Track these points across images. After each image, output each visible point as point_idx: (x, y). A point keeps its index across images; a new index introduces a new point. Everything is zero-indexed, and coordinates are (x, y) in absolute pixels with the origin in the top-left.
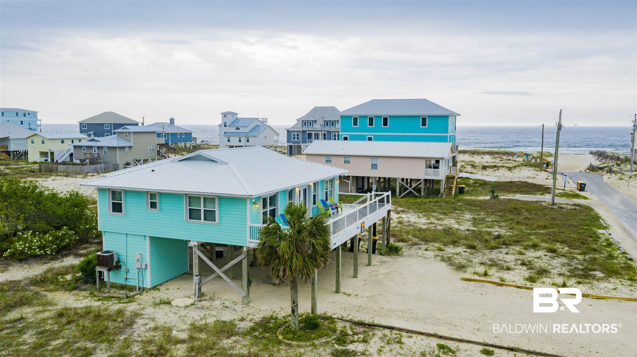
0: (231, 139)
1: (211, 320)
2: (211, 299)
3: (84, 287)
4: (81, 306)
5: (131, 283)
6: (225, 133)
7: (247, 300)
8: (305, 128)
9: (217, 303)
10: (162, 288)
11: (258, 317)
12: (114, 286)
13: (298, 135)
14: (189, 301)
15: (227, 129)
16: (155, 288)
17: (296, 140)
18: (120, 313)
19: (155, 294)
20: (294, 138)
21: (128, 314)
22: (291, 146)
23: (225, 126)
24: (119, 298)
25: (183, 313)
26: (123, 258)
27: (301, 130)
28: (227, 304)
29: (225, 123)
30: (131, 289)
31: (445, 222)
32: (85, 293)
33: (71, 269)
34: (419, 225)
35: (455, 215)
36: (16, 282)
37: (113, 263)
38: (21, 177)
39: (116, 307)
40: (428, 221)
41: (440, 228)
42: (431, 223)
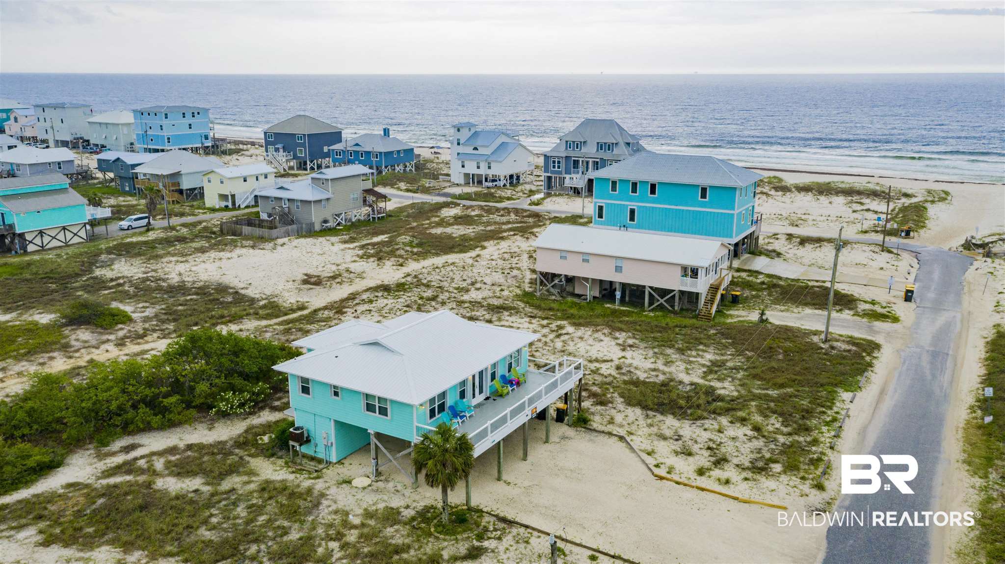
0: (466, 164)
1: (381, 506)
2: (387, 481)
3: (280, 454)
4: (279, 478)
5: (321, 455)
6: (458, 154)
7: (416, 485)
8: (571, 153)
9: (391, 485)
10: (347, 462)
11: (420, 505)
12: (304, 456)
13: (559, 162)
14: (366, 482)
15: (461, 149)
16: (340, 462)
17: (556, 169)
18: (309, 491)
19: (340, 469)
20: (554, 167)
21: (316, 493)
22: (549, 178)
23: (459, 144)
24: (310, 473)
25: (360, 496)
26: (312, 434)
27: (564, 155)
28: (399, 488)
29: (458, 140)
30: (320, 461)
31: (672, 369)
32: (281, 462)
33: (267, 427)
34: (638, 373)
35: (694, 353)
36: (223, 443)
37: (303, 438)
38: (202, 250)
39: (307, 484)
40: (652, 366)
41: (662, 377)
42: (654, 370)
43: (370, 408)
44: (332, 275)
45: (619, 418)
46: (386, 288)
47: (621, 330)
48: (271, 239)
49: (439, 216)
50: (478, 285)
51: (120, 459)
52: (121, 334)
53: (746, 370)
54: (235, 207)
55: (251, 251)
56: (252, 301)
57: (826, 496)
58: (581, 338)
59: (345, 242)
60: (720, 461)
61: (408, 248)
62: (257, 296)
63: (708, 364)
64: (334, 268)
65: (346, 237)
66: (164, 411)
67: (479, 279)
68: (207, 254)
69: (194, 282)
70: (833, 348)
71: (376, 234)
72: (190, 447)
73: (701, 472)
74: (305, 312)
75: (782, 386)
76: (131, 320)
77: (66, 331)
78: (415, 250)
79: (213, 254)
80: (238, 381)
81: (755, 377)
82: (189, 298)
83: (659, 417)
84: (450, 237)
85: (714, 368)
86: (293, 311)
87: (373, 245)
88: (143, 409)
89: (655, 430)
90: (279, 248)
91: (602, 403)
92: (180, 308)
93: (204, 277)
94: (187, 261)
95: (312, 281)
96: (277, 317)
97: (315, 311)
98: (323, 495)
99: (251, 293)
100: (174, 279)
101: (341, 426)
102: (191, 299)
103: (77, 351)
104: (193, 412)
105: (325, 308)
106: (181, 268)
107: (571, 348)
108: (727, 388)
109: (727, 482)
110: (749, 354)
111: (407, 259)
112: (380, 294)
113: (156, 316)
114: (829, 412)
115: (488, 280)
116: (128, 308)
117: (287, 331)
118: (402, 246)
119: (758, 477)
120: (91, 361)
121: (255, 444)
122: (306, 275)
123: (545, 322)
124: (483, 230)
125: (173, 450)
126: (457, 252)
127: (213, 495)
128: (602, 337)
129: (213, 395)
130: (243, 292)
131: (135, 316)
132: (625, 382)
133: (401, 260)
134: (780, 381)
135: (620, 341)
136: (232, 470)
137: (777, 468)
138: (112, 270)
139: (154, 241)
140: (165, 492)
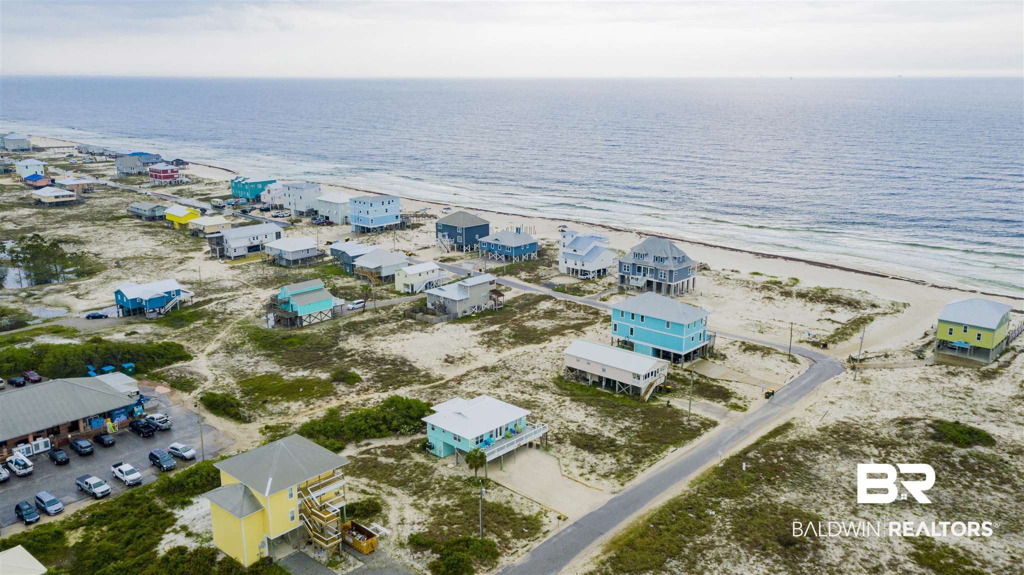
0: (569, 261)
2: (459, 466)
3: (422, 452)
4: (421, 461)
5: (437, 454)
6: (564, 253)
7: (467, 468)
8: (636, 261)
10: (446, 458)
13: (628, 267)
14: (453, 466)
15: (565, 250)
16: (444, 458)
17: (626, 271)
18: (432, 467)
19: (444, 460)
20: (625, 269)
21: (434, 468)
22: (622, 276)
23: (564, 246)
24: (433, 460)
25: (449, 470)
26: (435, 446)
27: (632, 262)
28: (463, 469)
29: (564, 243)
30: (437, 456)
31: (603, 429)
32: (423, 455)
33: (419, 441)
34: (586, 429)
35: (621, 421)
36: (402, 446)
37: (431, 447)
38: (393, 332)
39: (431, 464)
40: (595, 427)
41: (596, 433)
42: (594, 429)
43: (455, 438)
44: (460, 356)
45: (563, 450)
46: (485, 369)
47: (592, 405)
48: (432, 324)
49: (535, 309)
50: (535, 370)
51: (364, 448)
52: (358, 388)
53: (638, 432)
54: (413, 293)
55: (420, 334)
56: (418, 371)
57: (622, 488)
58: (570, 408)
59: (474, 329)
60: (592, 471)
61: (507, 339)
62: (421, 368)
63: (623, 427)
64: (463, 351)
65: (475, 325)
66: (379, 431)
67: (537, 366)
68: (396, 335)
69: (390, 355)
70: (689, 424)
71: (492, 323)
72: (389, 446)
73: (581, 475)
74: (443, 382)
75: (646, 442)
76: (360, 380)
77: (334, 384)
78: (511, 340)
79: (399, 335)
80: (408, 420)
81: (638, 436)
82: (387, 367)
83: (582, 451)
84: (535, 330)
85: (622, 432)
86: (437, 380)
87: (488, 333)
88: (373, 430)
89: (576, 457)
90: (435, 331)
91: (559, 443)
92: (383, 373)
93: (394, 352)
94: (385, 340)
95: (449, 360)
96: (429, 383)
97: (448, 381)
98: (436, 469)
99: (418, 365)
100: (379, 353)
101: (445, 444)
102: (388, 368)
103: (340, 396)
104: (391, 432)
105: (453, 380)
106: (383, 345)
107: (562, 414)
108: (621, 441)
109: (588, 479)
110: (647, 424)
111: (503, 347)
112: (481, 373)
113: (372, 378)
114: (657, 456)
115: (542, 367)
116: (358, 372)
117: (432, 393)
118: (503, 337)
119: (602, 479)
120: (347, 402)
121: (414, 448)
122: (447, 355)
123: (558, 397)
124: (558, 325)
125: (383, 447)
126: (534, 343)
127: (398, 465)
128: (580, 409)
129: (399, 426)
130: (414, 364)
131: (363, 377)
132: (578, 434)
133: (500, 348)
134: (646, 440)
135: (587, 412)
136: (405, 457)
137: (613, 476)
138: (348, 343)
139: (369, 321)
140: (381, 463)
